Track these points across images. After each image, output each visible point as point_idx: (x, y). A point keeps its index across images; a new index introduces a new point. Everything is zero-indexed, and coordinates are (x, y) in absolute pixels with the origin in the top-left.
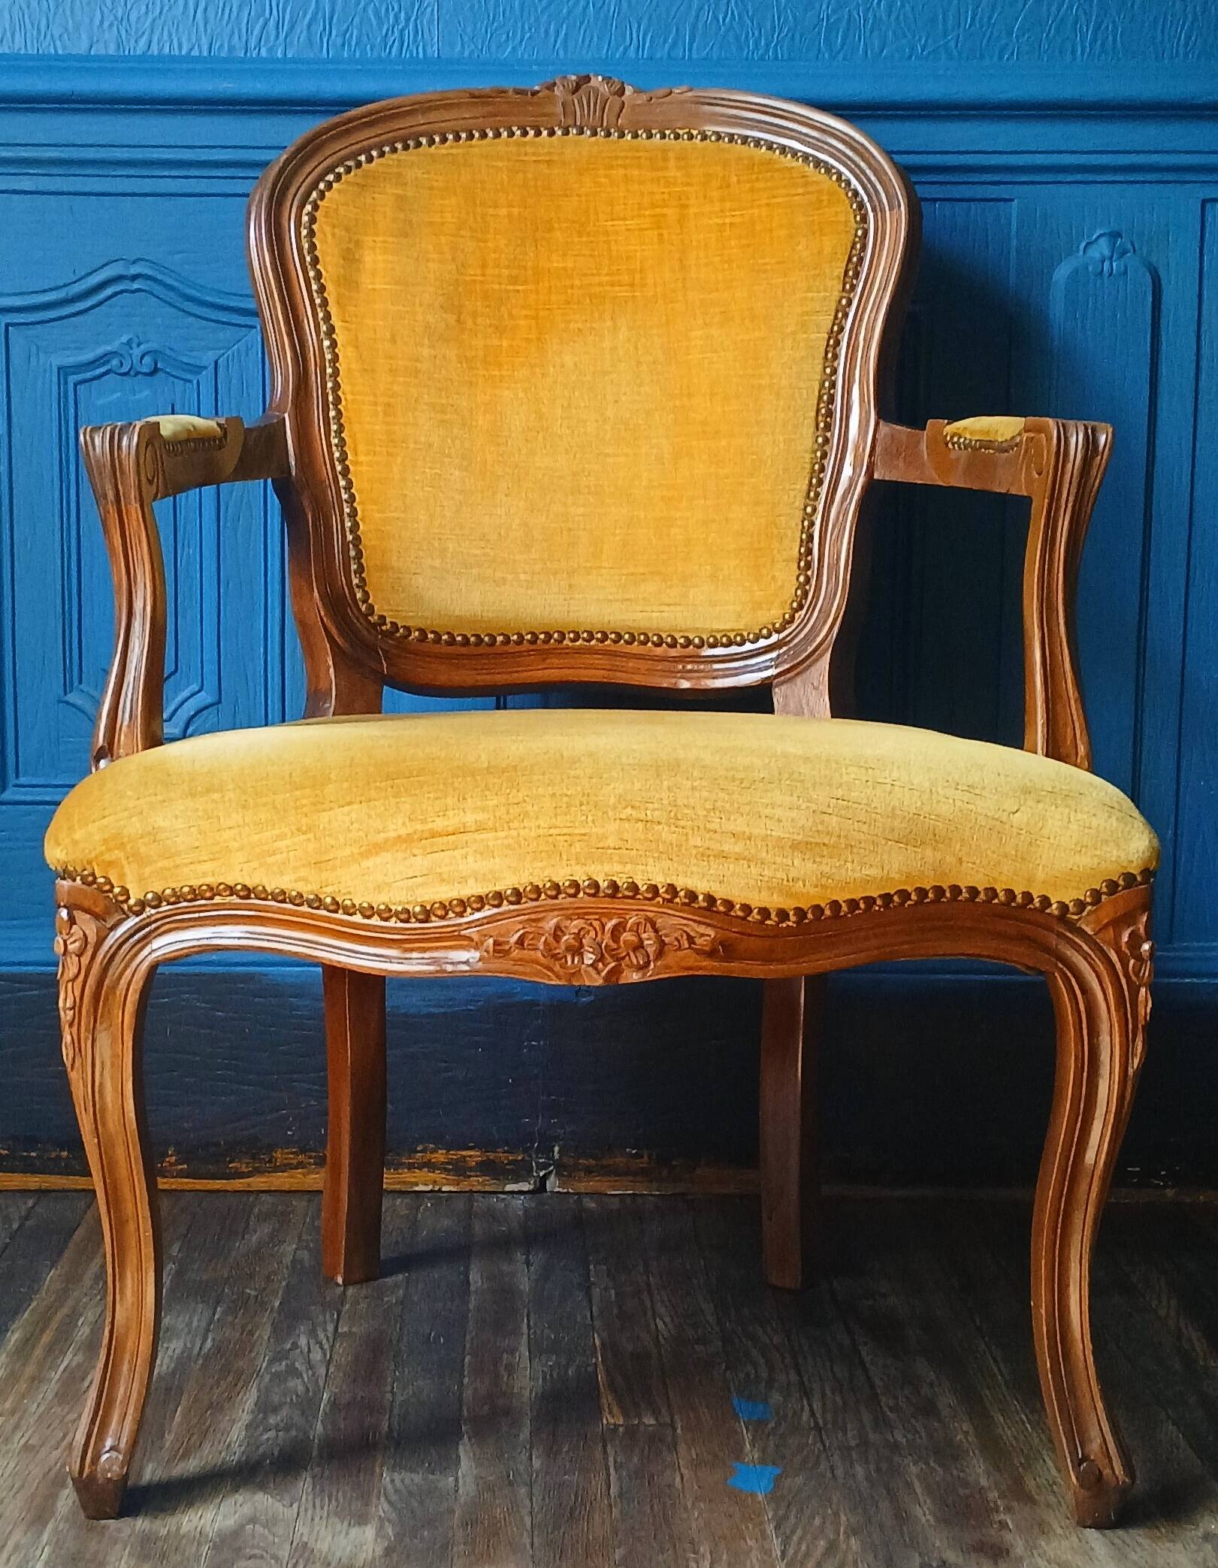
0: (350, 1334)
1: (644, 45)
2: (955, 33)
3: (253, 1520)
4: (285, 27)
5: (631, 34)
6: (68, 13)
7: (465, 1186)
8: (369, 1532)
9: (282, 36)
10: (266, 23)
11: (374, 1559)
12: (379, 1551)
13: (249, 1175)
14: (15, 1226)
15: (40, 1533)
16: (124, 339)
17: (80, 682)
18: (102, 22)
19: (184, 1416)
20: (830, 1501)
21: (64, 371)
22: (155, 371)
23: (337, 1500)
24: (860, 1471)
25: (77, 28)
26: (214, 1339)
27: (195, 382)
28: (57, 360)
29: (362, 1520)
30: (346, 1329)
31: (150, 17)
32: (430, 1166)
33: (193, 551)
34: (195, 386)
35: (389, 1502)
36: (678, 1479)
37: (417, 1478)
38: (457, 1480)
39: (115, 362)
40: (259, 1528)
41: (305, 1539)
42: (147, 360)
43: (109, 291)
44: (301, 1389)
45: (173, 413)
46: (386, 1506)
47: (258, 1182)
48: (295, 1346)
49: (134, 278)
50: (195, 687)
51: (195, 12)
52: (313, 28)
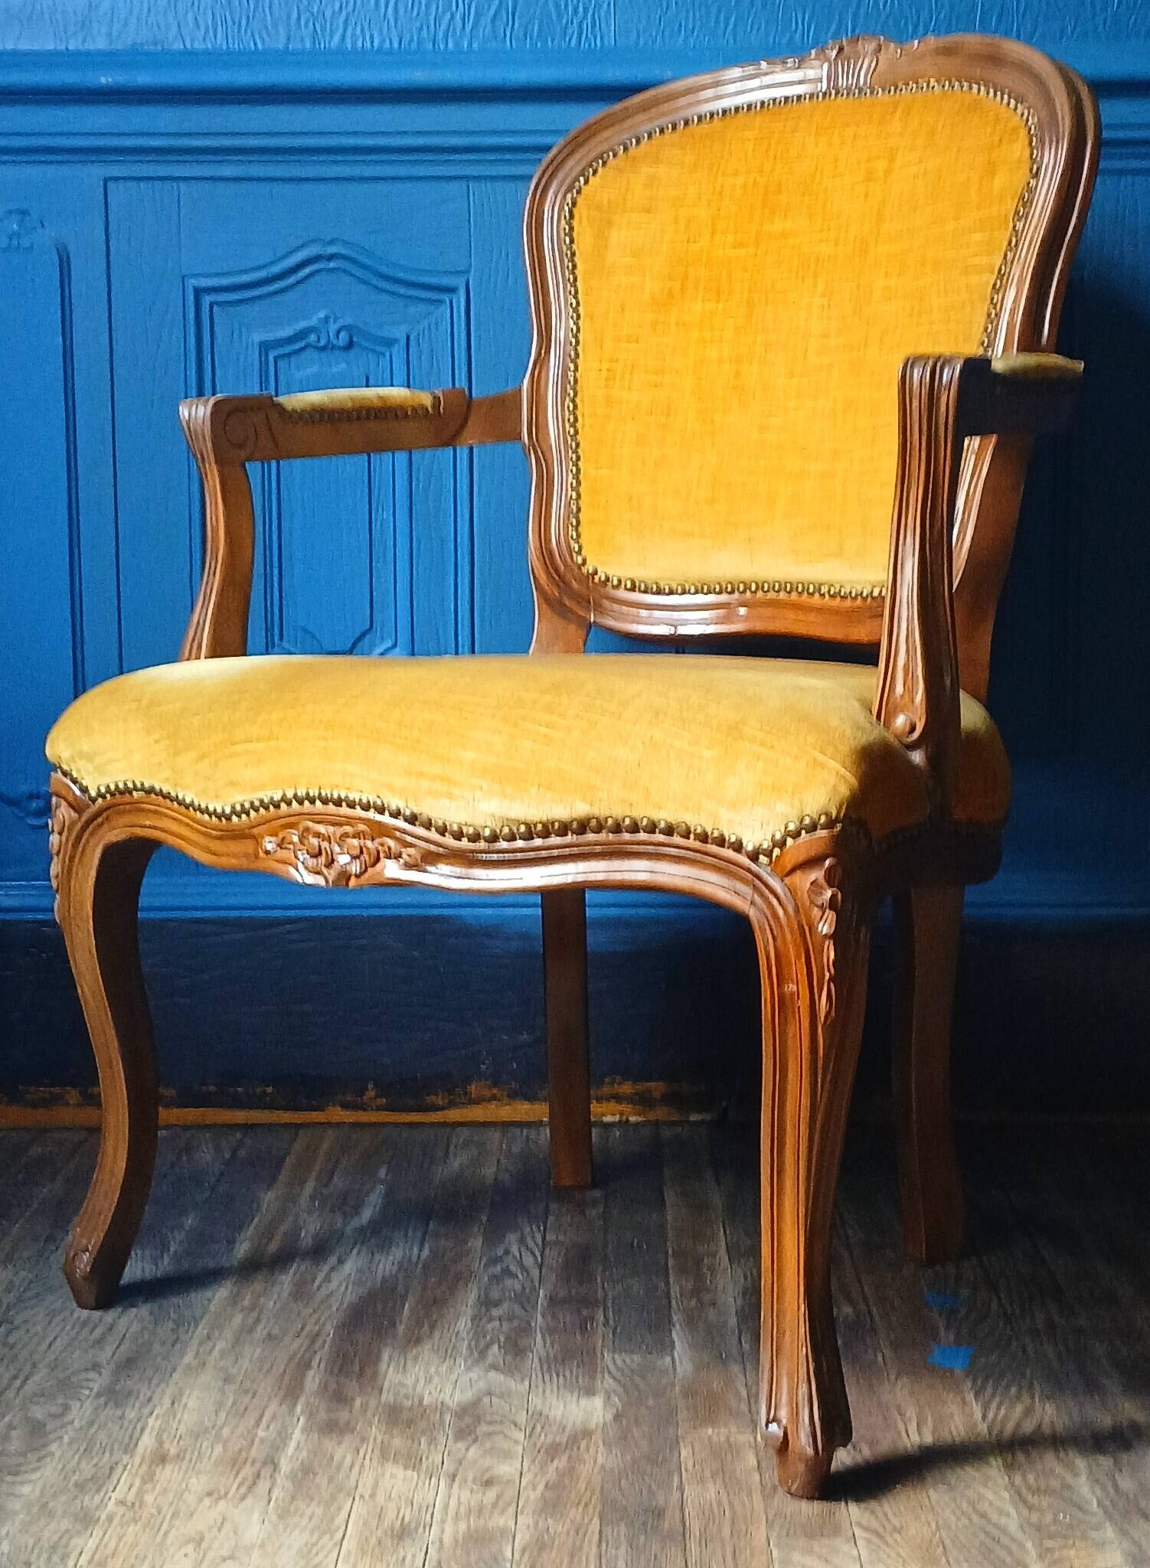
0: (557, 1243)
1: (808, 32)
2: (1103, 16)
3: (489, 1393)
4: (471, 22)
5: (796, 20)
6: (267, 10)
7: (652, 1116)
8: (598, 1402)
9: (468, 28)
10: (453, 17)
11: (605, 1424)
12: (609, 1417)
13: (442, 1109)
14: (227, 1156)
15: (295, 1405)
16: (322, 315)
17: (281, 639)
18: (299, 18)
19: (412, 1310)
20: (1023, 1375)
21: (265, 347)
22: (350, 345)
23: (564, 1376)
24: (1049, 1350)
25: (275, 25)
26: (430, 1248)
27: (388, 354)
28: (258, 337)
29: (590, 1392)
30: (554, 1237)
31: (344, 13)
32: (618, 1098)
33: (387, 515)
34: (388, 357)
35: (614, 1378)
36: (880, 1358)
37: (637, 1358)
38: (673, 1359)
39: (313, 337)
40: (495, 1400)
41: (539, 1407)
42: (342, 335)
43: (307, 271)
44: (518, 1287)
45: (367, 386)
46: (611, 1381)
47: (454, 1115)
48: (507, 1252)
49: (331, 257)
50: (389, 643)
51: (386, 11)
52: (498, 23)
